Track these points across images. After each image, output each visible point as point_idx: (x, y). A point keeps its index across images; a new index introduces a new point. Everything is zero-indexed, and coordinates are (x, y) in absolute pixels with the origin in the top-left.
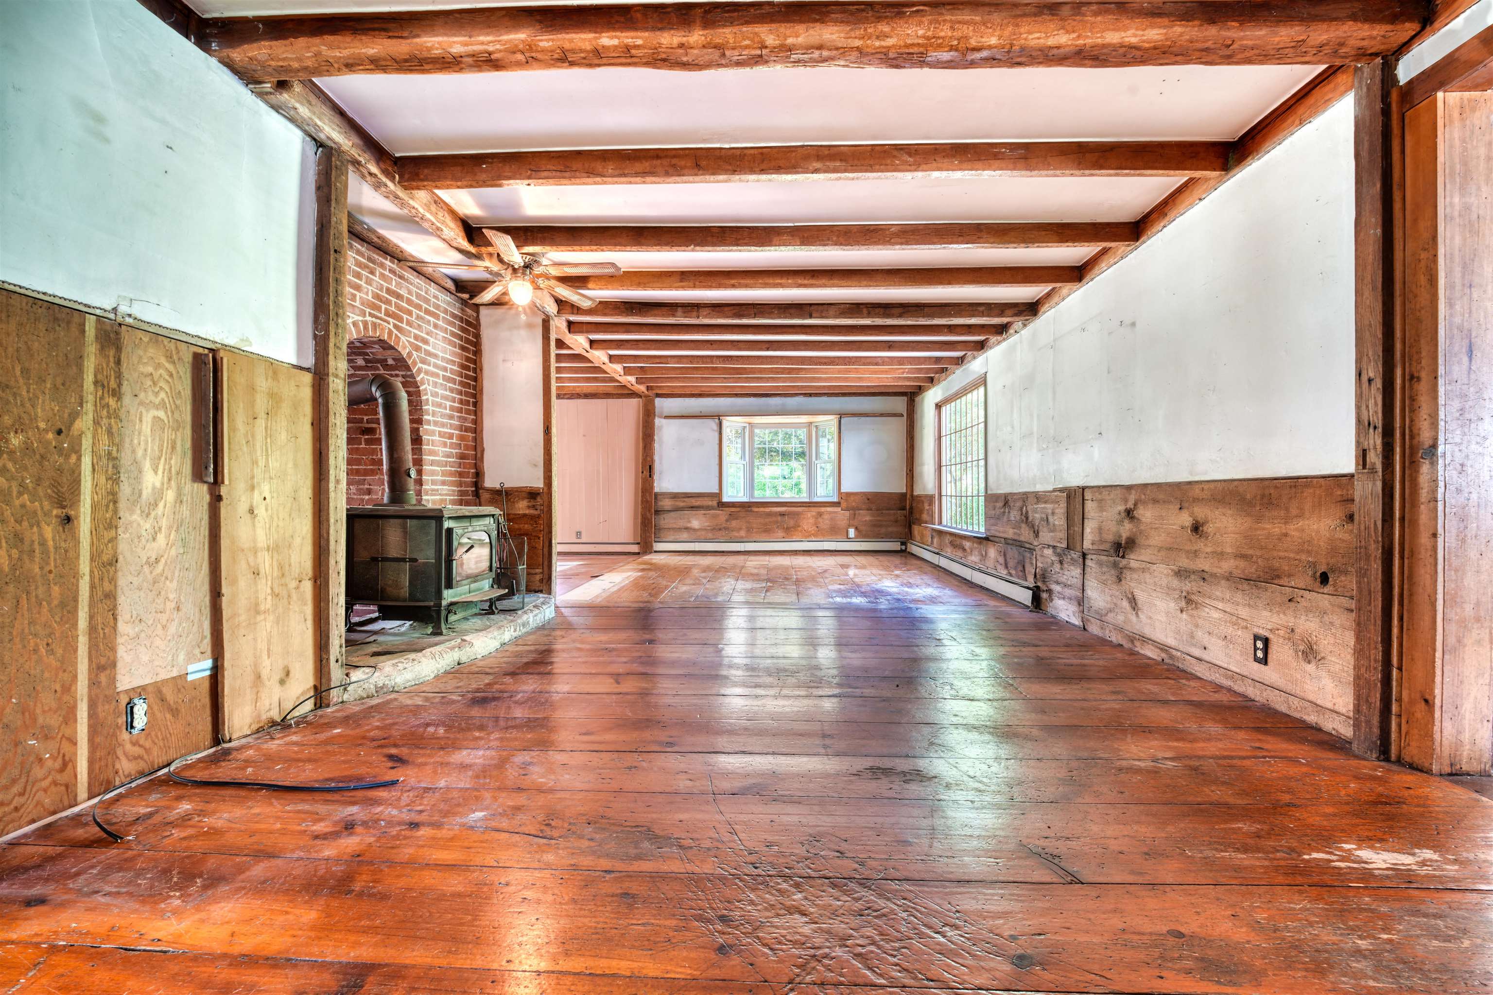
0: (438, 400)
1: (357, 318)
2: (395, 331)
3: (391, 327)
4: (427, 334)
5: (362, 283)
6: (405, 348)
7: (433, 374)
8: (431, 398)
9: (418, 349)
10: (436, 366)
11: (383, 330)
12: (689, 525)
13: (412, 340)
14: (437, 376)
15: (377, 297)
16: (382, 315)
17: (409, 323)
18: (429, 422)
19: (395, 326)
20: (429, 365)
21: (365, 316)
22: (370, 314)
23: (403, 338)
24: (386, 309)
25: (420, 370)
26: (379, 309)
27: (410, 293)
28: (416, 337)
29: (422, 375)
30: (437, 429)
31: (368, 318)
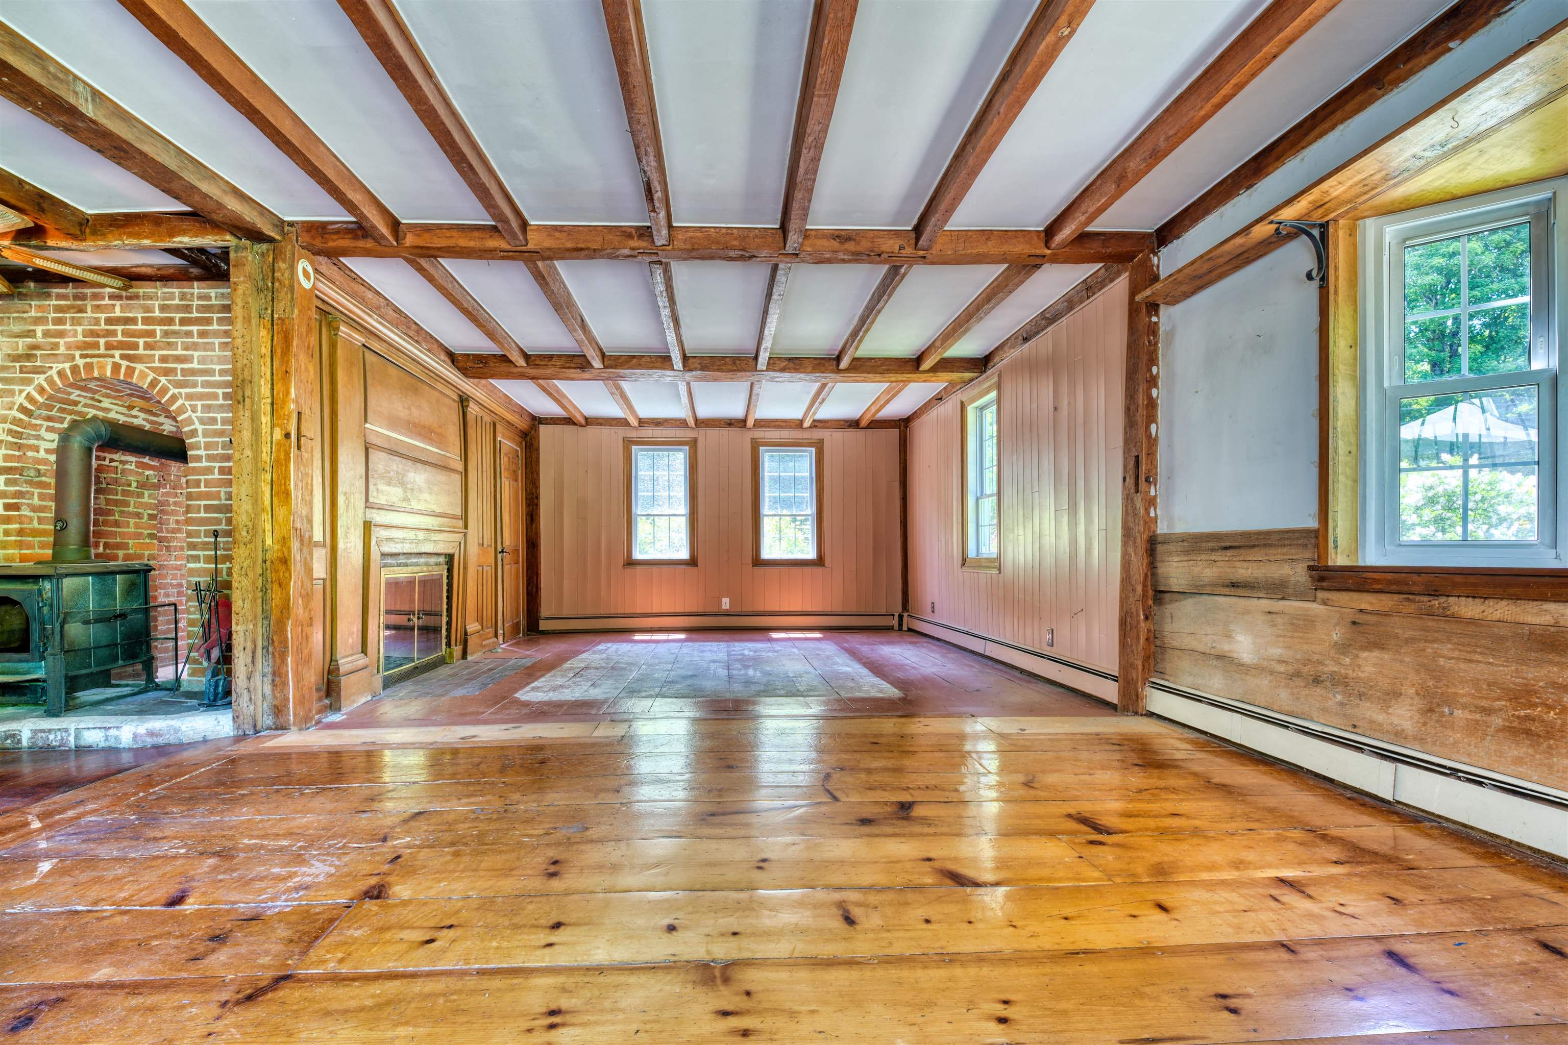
0: (219, 426)
1: (61, 366)
2: (124, 363)
3: (117, 359)
4: (186, 349)
5: (68, 327)
6: (143, 375)
7: (201, 397)
8: (200, 428)
9: (167, 372)
10: (206, 384)
11: (102, 367)
12: (1225, 647)
13: (157, 364)
14: (215, 396)
15: (93, 334)
16: (102, 351)
17: (148, 346)
18: (198, 458)
19: (123, 357)
20: (195, 385)
21: (73, 358)
22: (82, 356)
23: (139, 367)
24: (106, 343)
25: (174, 398)
26: (96, 346)
27: (148, 309)
28: (163, 359)
29: (179, 402)
30: (217, 465)
31: (80, 362)
